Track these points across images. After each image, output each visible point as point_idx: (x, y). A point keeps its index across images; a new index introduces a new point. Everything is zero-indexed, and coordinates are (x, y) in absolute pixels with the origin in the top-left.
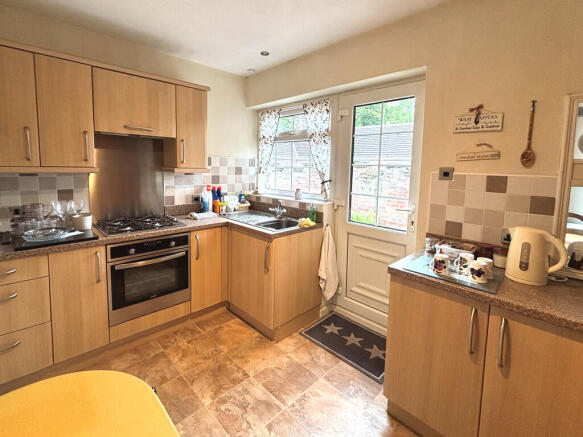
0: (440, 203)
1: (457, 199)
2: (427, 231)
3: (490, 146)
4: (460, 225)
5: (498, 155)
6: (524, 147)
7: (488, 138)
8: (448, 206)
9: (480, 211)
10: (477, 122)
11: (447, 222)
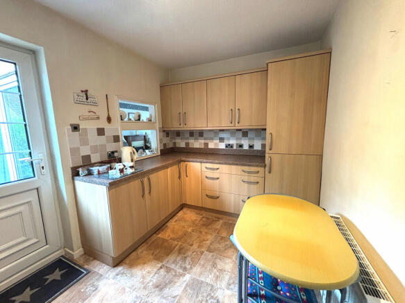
0: (76, 146)
1: (84, 142)
2: (71, 166)
3: (95, 113)
4: (89, 156)
5: (98, 118)
6: (107, 115)
7: (93, 109)
8: (81, 147)
9: (97, 146)
10: (87, 99)
11: (83, 157)
